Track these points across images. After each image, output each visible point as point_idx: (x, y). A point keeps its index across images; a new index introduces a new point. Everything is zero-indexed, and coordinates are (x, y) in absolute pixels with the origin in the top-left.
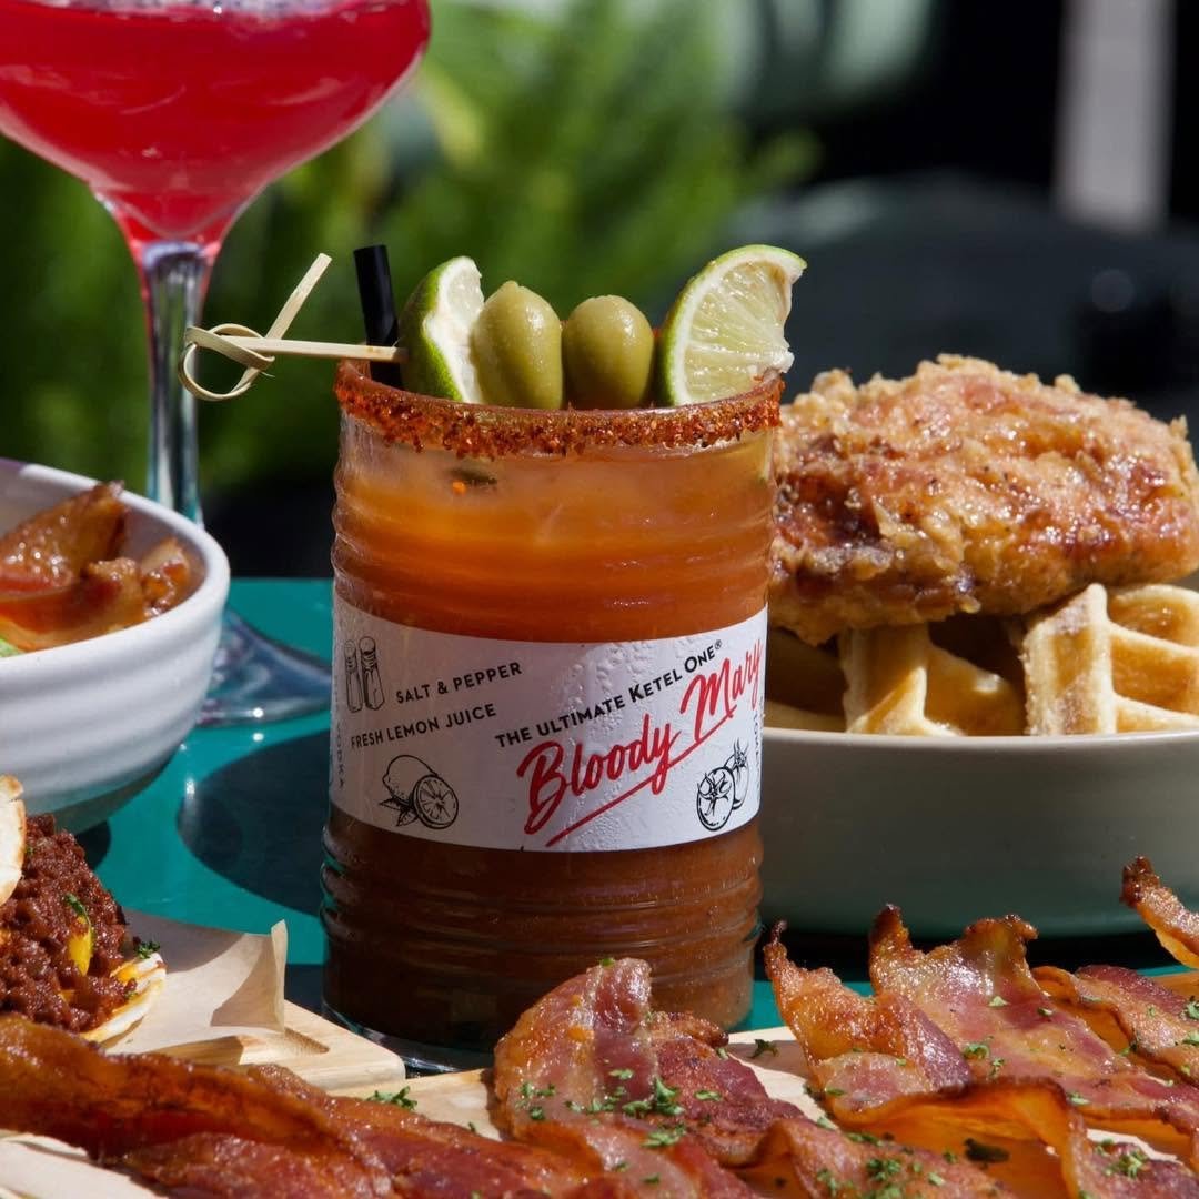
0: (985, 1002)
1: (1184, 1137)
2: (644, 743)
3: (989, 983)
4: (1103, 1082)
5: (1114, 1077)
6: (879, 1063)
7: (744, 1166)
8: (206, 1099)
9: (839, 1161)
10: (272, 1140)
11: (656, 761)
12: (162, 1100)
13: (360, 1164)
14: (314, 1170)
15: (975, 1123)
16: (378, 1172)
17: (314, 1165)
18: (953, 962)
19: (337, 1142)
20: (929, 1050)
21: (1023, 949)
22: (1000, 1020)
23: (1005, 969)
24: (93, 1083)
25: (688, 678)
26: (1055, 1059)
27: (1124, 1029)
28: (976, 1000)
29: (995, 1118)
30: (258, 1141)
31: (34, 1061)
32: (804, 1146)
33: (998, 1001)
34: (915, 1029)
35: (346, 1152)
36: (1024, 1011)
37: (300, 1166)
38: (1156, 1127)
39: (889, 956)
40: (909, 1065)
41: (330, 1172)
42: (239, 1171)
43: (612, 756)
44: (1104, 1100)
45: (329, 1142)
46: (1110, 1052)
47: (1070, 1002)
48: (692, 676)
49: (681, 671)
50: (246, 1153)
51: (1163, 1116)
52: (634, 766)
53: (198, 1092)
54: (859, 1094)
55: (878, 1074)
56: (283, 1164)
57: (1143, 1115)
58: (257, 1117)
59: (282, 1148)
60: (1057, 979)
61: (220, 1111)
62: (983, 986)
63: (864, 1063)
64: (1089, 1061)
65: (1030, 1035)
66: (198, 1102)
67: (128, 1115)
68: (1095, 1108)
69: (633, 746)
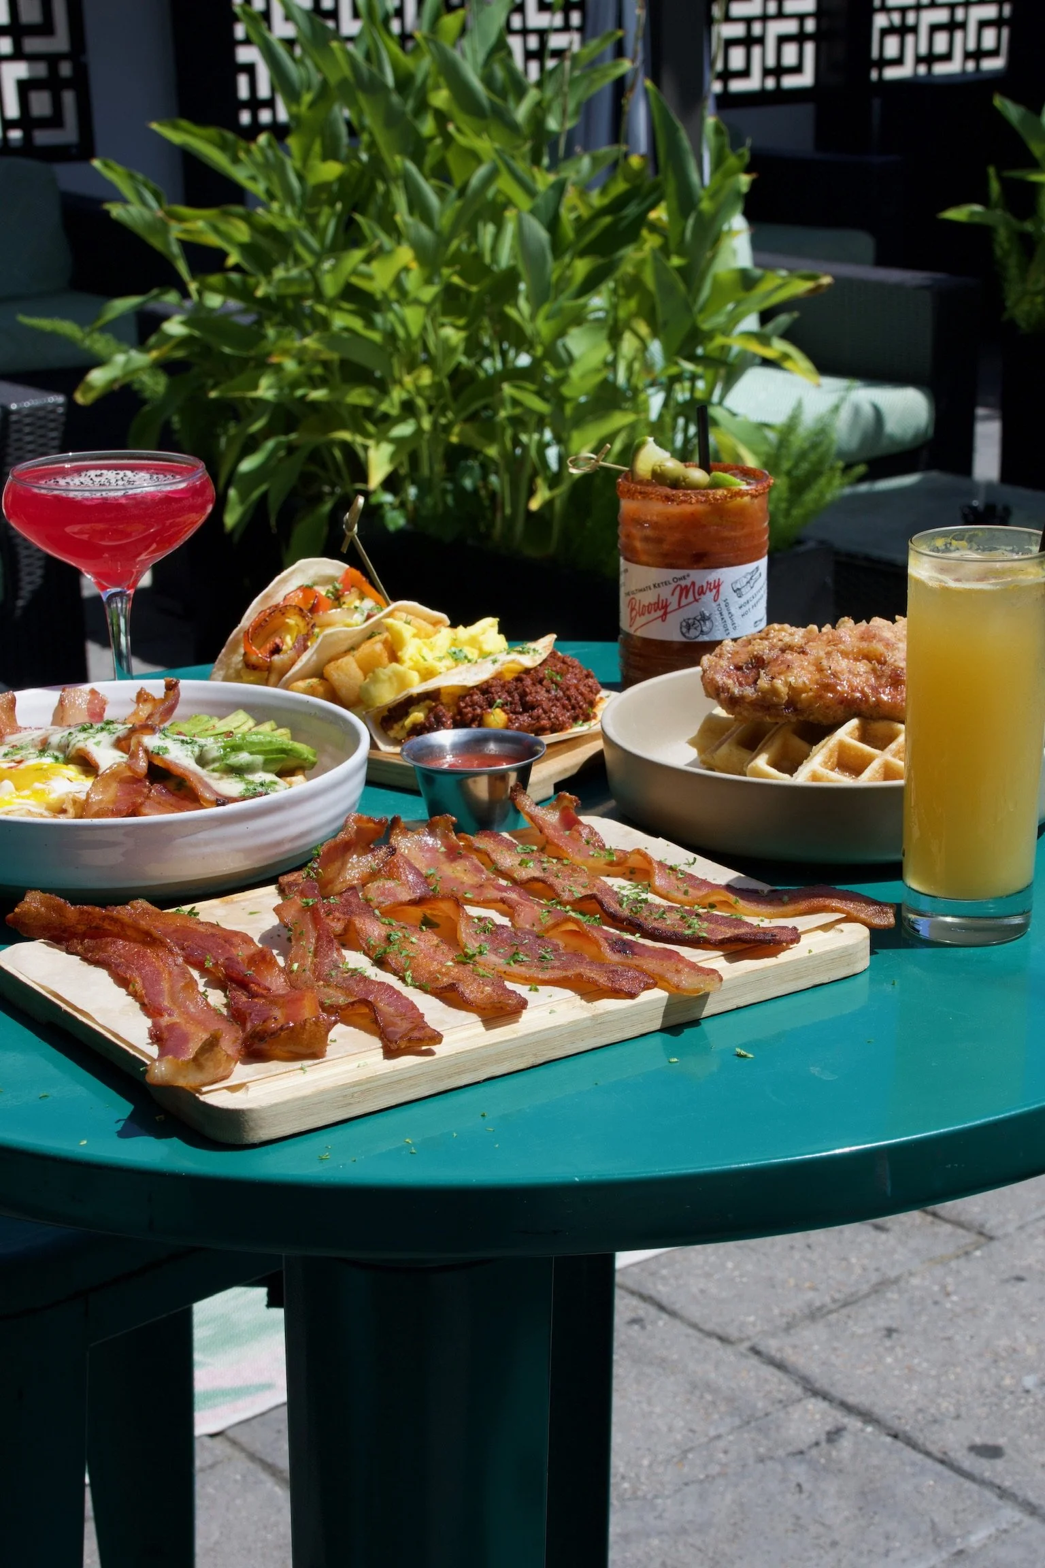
0: (437, 850)
1: (512, 910)
2: (658, 603)
3: (439, 842)
4: (481, 886)
5: (486, 883)
6: (390, 884)
7: (340, 935)
8: (110, 924)
9: (376, 933)
10: (135, 941)
11: (663, 611)
12: (94, 925)
13: (171, 951)
14: (151, 955)
15: (426, 910)
16: (178, 954)
17: (151, 952)
18: (424, 835)
19: (161, 942)
20: (410, 877)
21: (451, 827)
22: (442, 858)
23: (445, 837)
24: (65, 917)
25: (674, 585)
26: (462, 875)
27: (491, 860)
28: (433, 850)
29: (434, 909)
30: (130, 941)
31: (43, 909)
32: (361, 928)
33: (443, 849)
34: (404, 869)
35: (166, 947)
36: (453, 854)
37: (145, 952)
38: (501, 905)
39: (397, 835)
40: (403, 884)
41: (158, 955)
42: (120, 956)
43: (648, 606)
44: (479, 895)
45: (158, 942)
46: (486, 871)
47: (472, 849)
48: (676, 584)
49: (671, 581)
50: (124, 947)
51: (503, 901)
52: (655, 611)
53: (107, 921)
54: (381, 899)
55: (389, 889)
56: (139, 952)
57: (495, 901)
58: (129, 933)
59: (139, 945)
60: (466, 839)
61: (116, 929)
62: (437, 844)
63: (384, 885)
64: (476, 876)
65: (453, 865)
66: (106, 926)
67: (80, 931)
68: (477, 899)
69: (655, 604)
